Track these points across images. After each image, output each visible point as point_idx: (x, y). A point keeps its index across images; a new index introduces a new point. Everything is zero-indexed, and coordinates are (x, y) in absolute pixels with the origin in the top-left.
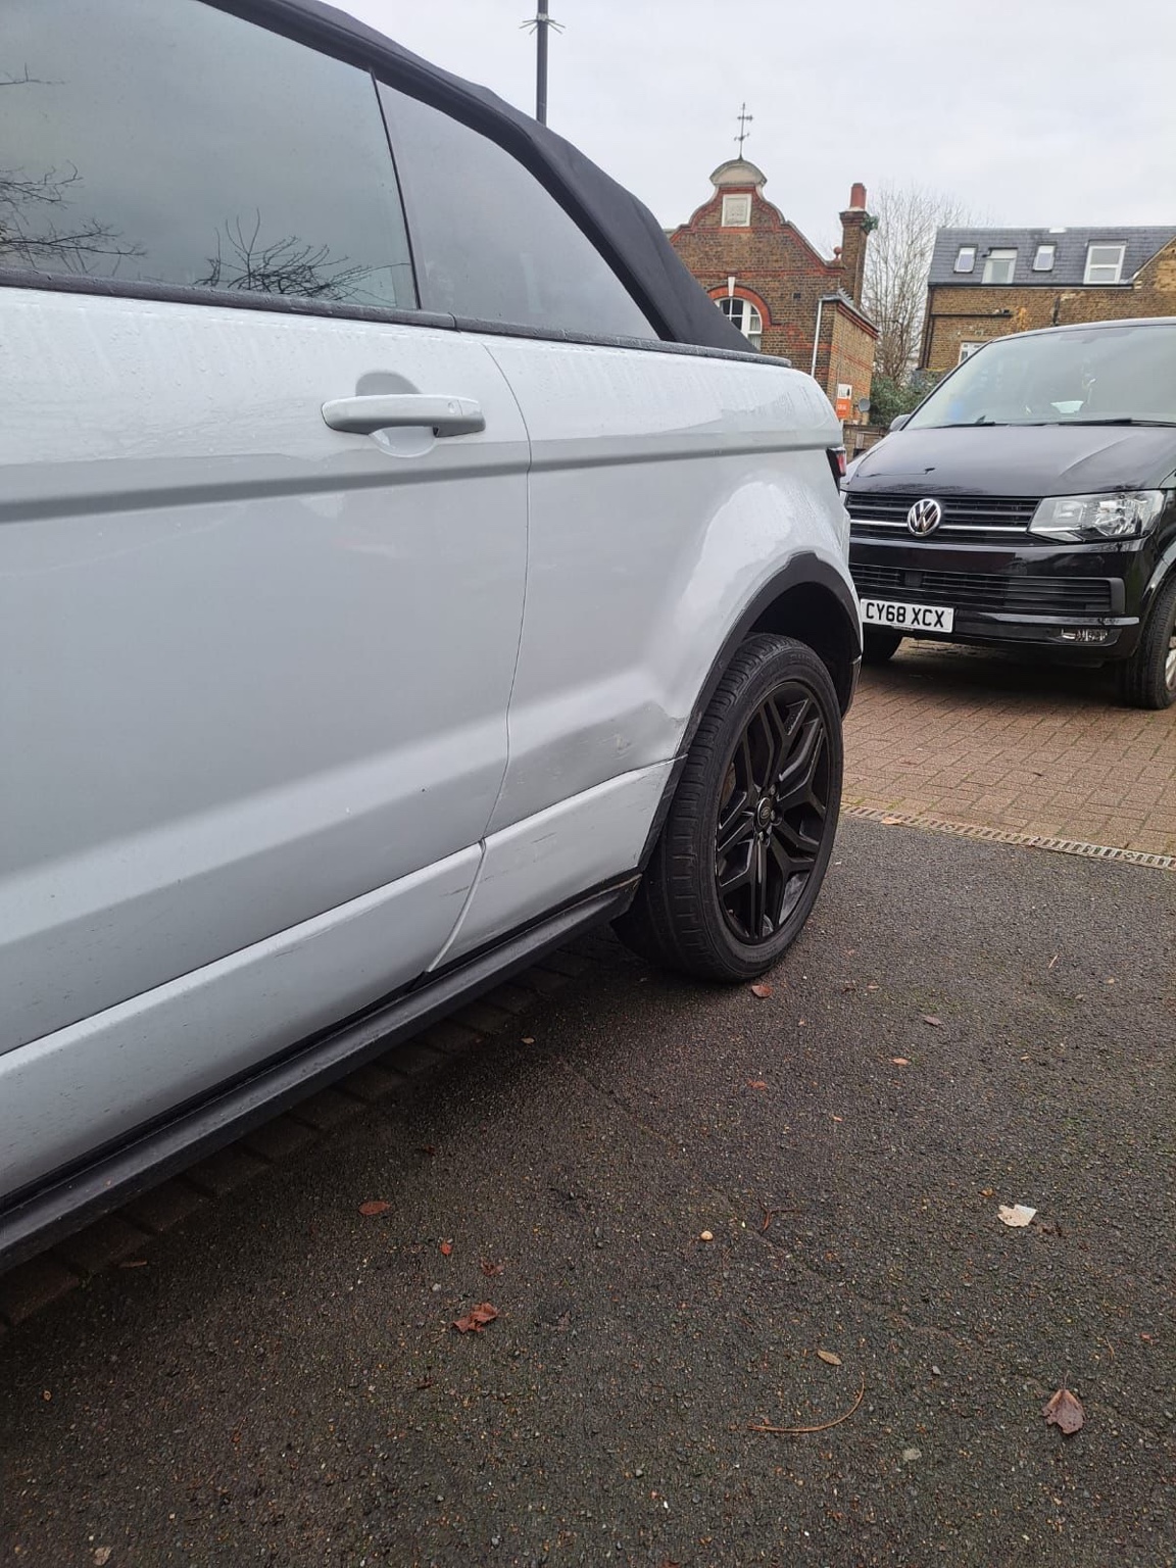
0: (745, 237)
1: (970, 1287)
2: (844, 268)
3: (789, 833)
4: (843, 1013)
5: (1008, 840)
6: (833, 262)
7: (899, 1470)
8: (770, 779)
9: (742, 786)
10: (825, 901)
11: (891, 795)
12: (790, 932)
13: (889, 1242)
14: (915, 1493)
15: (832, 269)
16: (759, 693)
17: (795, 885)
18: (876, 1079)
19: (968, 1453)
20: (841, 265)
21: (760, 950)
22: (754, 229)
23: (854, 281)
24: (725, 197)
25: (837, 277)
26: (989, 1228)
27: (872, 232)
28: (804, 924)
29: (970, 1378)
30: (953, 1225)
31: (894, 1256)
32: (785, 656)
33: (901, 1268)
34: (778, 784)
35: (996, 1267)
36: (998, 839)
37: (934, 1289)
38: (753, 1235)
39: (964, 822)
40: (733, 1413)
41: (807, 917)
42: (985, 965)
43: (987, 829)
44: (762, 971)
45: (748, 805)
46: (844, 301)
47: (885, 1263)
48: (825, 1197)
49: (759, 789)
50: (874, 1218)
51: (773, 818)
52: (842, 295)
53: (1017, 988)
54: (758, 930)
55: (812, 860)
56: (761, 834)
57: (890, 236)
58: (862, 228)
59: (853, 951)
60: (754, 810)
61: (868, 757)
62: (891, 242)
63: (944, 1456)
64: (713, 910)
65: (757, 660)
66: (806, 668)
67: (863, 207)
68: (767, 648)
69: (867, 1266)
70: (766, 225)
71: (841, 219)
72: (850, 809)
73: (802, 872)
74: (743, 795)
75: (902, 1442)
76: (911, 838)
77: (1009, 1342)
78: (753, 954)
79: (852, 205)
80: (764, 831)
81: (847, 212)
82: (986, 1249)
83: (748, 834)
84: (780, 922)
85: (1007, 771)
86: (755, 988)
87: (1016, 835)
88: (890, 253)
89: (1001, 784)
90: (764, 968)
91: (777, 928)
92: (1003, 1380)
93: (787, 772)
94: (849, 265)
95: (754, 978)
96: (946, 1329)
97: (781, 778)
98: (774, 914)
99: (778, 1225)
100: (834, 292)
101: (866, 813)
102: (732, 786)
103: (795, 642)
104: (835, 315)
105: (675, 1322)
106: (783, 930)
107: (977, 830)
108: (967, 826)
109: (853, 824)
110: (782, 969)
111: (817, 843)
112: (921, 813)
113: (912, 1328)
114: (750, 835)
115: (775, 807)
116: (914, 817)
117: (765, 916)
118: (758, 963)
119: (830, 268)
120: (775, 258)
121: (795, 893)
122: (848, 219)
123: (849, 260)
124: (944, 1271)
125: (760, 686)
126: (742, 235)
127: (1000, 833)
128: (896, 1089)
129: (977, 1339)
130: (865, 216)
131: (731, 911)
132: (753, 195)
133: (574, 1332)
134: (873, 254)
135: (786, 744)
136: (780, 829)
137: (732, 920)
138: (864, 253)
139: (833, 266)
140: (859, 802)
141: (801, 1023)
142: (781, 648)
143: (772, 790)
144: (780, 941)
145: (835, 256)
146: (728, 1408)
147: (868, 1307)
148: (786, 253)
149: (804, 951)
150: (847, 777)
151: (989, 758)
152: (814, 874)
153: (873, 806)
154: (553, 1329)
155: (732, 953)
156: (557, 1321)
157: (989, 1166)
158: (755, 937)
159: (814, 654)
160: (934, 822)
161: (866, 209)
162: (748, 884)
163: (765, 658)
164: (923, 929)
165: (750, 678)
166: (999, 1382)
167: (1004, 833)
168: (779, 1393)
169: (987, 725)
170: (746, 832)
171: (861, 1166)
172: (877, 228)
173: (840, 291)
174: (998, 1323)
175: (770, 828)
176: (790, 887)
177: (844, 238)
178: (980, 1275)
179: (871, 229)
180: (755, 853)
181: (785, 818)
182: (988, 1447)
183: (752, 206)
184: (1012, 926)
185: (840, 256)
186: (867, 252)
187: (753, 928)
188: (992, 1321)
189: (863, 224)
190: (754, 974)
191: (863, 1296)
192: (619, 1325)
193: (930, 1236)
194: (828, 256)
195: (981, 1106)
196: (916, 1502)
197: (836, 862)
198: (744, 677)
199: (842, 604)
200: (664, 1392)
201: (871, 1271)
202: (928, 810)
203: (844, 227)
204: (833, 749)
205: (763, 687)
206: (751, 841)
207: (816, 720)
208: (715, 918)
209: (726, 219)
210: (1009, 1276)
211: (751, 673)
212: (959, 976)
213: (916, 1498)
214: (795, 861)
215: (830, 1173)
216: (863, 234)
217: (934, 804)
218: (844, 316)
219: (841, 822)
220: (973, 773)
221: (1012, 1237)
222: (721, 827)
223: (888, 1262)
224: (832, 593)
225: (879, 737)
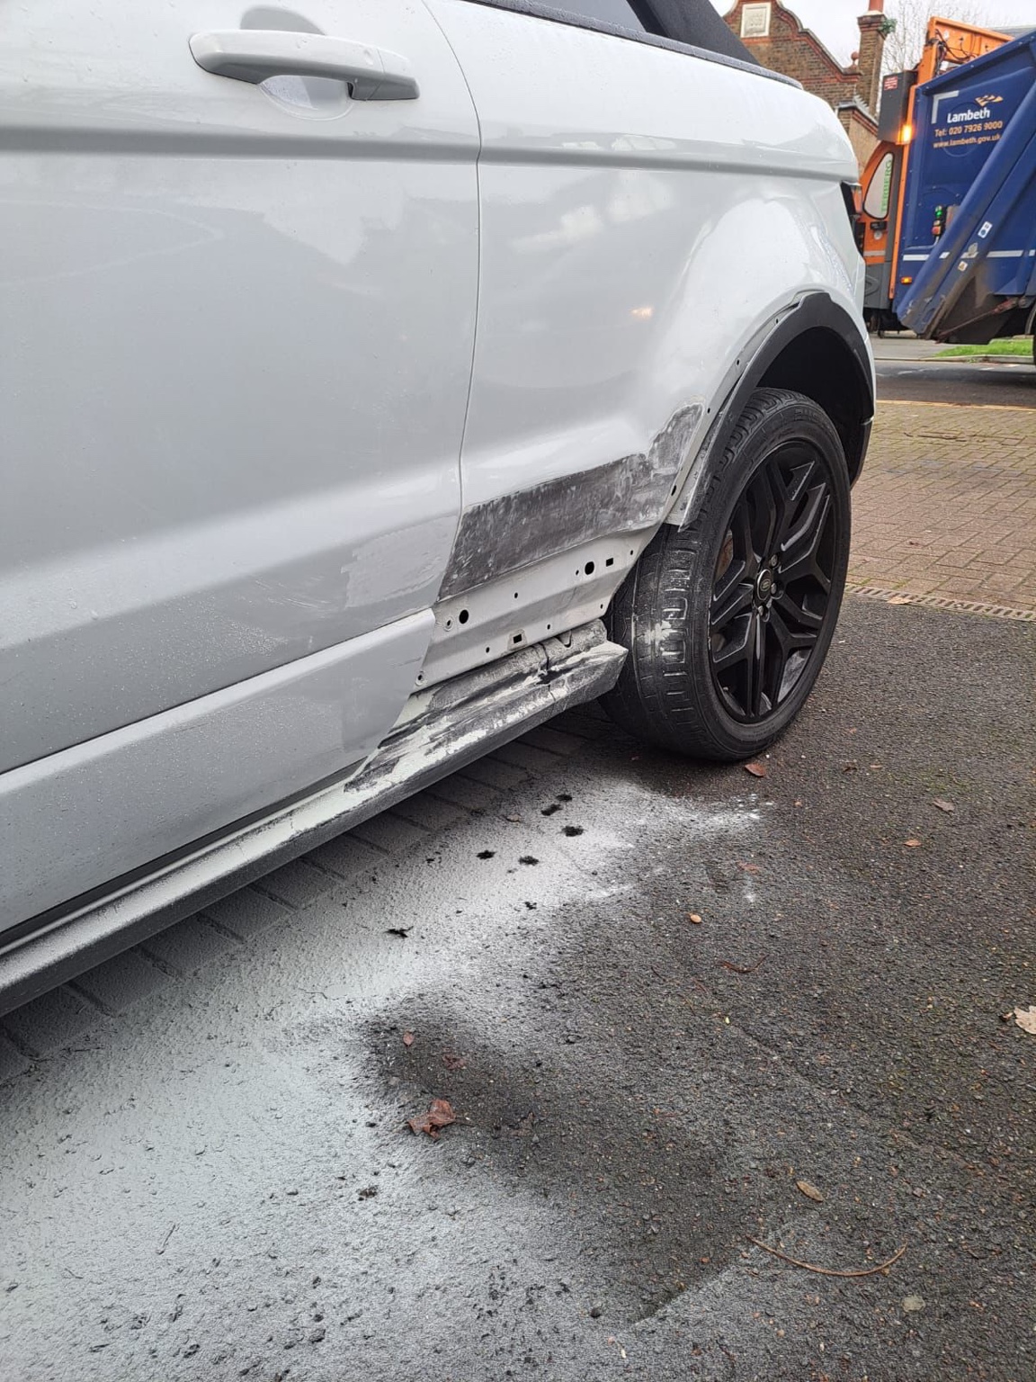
0: (764, 46)
1: (981, 1101)
2: (860, 74)
3: (789, 606)
4: (842, 793)
5: (1021, 617)
6: (850, 68)
7: (899, 1323)
8: (771, 547)
9: (740, 555)
10: (828, 679)
11: (896, 576)
12: (787, 712)
13: (889, 1045)
14: (916, 1353)
15: (850, 75)
16: (760, 451)
17: (797, 661)
18: (877, 863)
19: (981, 1305)
20: (858, 71)
21: (758, 729)
22: (773, 38)
23: (870, 87)
24: (745, 6)
25: (853, 83)
26: (1003, 1032)
27: (889, 35)
28: (804, 702)
29: (983, 1211)
30: (962, 1027)
31: (895, 1061)
32: (790, 412)
33: (902, 1075)
34: (780, 554)
35: (1012, 1077)
36: (1010, 616)
37: (940, 1101)
38: (736, 1032)
39: (973, 600)
40: (706, 1241)
41: (807, 696)
42: (995, 745)
43: (997, 607)
44: (757, 749)
45: (746, 575)
46: (860, 108)
47: (884, 1068)
48: (820, 992)
49: (759, 559)
50: (872, 1017)
51: (773, 591)
52: (858, 102)
53: (1031, 768)
54: (755, 708)
55: (815, 636)
56: (760, 608)
57: (907, 43)
58: (879, 32)
59: (855, 730)
60: (753, 581)
61: (875, 539)
62: (908, 48)
63: (951, 1307)
64: (706, 688)
65: (758, 415)
66: (812, 425)
67: (881, 11)
68: (771, 402)
69: (864, 1072)
70: (784, 34)
71: (860, 24)
72: (855, 590)
73: (804, 649)
74: (742, 564)
75: (902, 1287)
76: (919, 617)
77: (1028, 1168)
78: (749, 732)
79: (870, 9)
80: (764, 605)
81: (865, 17)
82: (999, 1056)
83: (747, 606)
84: (779, 700)
85: (1018, 550)
86: (751, 767)
87: (1028, 612)
88: (907, 59)
89: (1012, 563)
90: (760, 747)
91: (775, 705)
92: (1022, 1214)
93: (791, 541)
94: (865, 70)
95: (750, 757)
96: (954, 1149)
97: (784, 548)
98: (772, 692)
99: (766, 1021)
100: (850, 99)
101: (871, 593)
102: (731, 556)
103: (801, 397)
104: (851, 123)
105: (648, 1131)
106: (781, 709)
107: (985, 607)
108: (977, 604)
109: (855, 604)
110: (781, 746)
111: (820, 618)
112: (929, 592)
113: (914, 1146)
114: (748, 608)
115: (778, 581)
116: (921, 596)
117: (764, 696)
118: (754, 742)
119: (846, 75)
120: (792, 67)
121: (796, 670)
122: (866, 24)
123: (866, 66)
124: (952, 1081)
125: (761, 443)
126: (761, 45)
127: (1011, 611)
128: (899, 874)
129: (989, 1162)
130: (883, 20)
131: (726, 688)
132: (772, 5)
133: (536, 1138)
134: (889, 61)
135: (789, 511)
136: (782, 603)
137: (726, 696)
138: (881, 58)
139: (849, 73)
140: (866, 582)
141: (798, 803)
142: (788, 401)
143: (773, 561)
144: (777, 720)
145: (852, 61)
146: (702, 1236)
147: (864, 1120)
148: (804, 62)
149: (803, 730)
150: (853, 558)
151: (999, 538)
152: (816, 653)
153: (879, 586)
154: (513, 1133)
155: (726, 732)
156: (517, 1124)
157: (1002, 960)
158: (751, 712)
159: (822, 410)
160: (942, 601)
161: (884, 13)
162: (745, 660)
163: (768, 413)
164: (931, 707)
165: (750, 435)
166: (1016, 1216)
167: (1015, 611)
168: (760, 1220)
169: (997, 508)
170: (743, 605)
171: (858, 958)
172: (894, 31)
173: (857, 98)
174: (1015, 1144)
175: (770, 601)
176: (791, 664)
177: (862, 43)
178: (994, 1087)
179: (888, 32)
180: (754, 627)
181: (786, 592)
182: (1005, 1298)
183: (772, 15)
184: (1026, 703)
185: (857, 62)
186: (884, 59)
187: (749, 707)
188: (1007, 1141)
189: (881, 28)
190: (746, 754)
191: (858, 1106)
192: (585, 1131)
193: (936, 1039)
194: (845, 62)
195: (993, 894)
196: (918, 1364)
197: (839, 641)
198: (744, 432)
199: (854, 355)
200: (631, 1212)
201: (869, 1077)
202: (936, 589)
203: (862, 32)
204: (840, 517)
205: (764, 445)
206: (750, 615)
207: (823, 485)
208: (708, 697)
209: (745, 29)
210: (1027, 1088)
211: (753, 429)
212: (969, 756)
213: (918, 1359)
214: (794, 636)
215: (824, 966)
216: (880, 37)
217: (942, 584)
218: (859, 122)
219: (845, 602)
220: (983, 553)
221: (1030, 1043)
222: (715, 599)
223: (887, 1067)
224: (843, 340)
225: (887, 521)
